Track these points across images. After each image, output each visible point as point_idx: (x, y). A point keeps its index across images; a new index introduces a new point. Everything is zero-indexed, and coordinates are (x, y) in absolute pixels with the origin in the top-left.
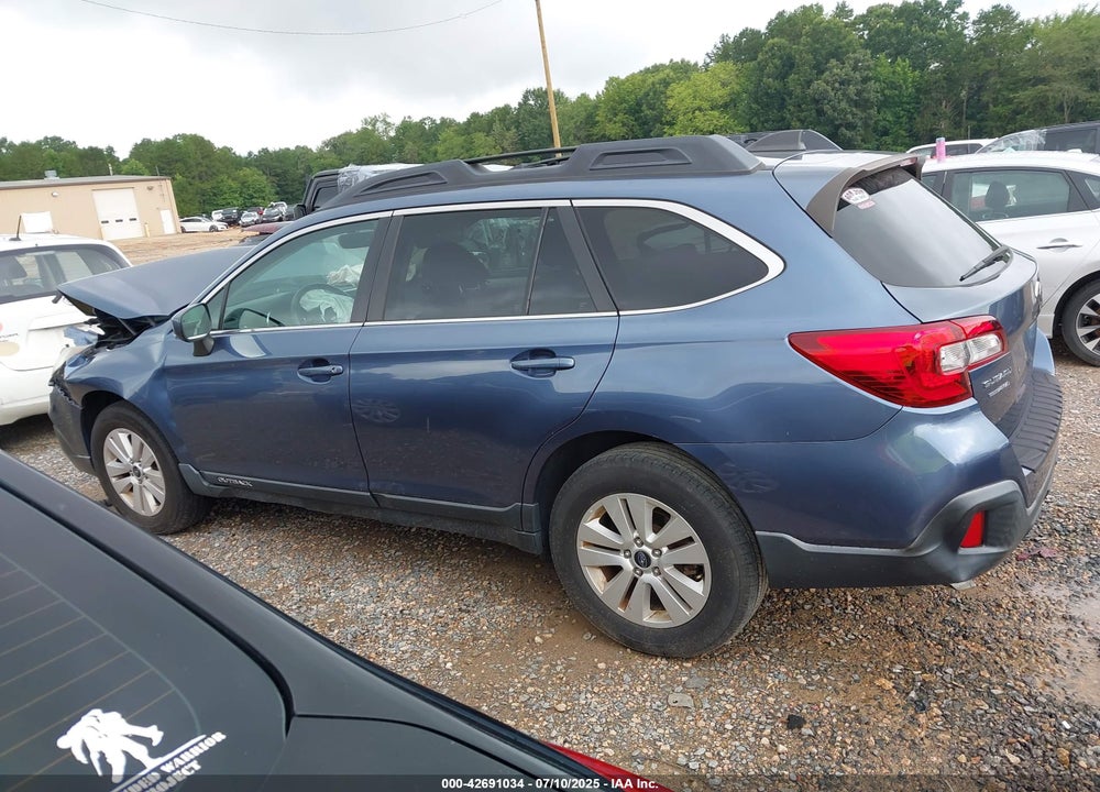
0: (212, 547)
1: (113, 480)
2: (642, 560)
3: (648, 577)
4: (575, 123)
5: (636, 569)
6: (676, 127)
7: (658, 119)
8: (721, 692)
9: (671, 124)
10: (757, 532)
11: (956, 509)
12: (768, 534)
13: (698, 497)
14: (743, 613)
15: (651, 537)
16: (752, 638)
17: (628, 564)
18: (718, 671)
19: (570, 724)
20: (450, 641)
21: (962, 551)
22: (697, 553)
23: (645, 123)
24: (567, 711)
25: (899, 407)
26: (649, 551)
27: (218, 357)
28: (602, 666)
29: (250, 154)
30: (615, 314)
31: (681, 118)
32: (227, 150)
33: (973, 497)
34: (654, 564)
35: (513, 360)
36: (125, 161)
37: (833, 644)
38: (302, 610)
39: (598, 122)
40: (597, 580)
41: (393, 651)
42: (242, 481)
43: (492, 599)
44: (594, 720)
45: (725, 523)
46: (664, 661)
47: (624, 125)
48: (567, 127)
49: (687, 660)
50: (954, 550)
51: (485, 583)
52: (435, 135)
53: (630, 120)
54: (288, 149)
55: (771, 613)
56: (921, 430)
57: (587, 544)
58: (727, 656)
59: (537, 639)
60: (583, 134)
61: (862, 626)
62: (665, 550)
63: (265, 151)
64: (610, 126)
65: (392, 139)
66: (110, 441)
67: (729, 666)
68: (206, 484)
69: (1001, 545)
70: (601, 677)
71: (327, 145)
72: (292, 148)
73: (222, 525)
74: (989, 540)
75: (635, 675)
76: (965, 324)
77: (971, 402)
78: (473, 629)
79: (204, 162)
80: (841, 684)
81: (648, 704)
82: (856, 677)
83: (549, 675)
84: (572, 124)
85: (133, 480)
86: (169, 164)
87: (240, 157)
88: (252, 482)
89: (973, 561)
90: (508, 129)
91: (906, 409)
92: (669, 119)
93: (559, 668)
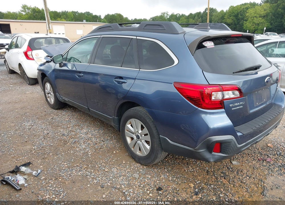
0: (62, 114)
1: (47, 94)
2: (138, 137)
3: (139, 142)
4: (218, 18)
5: (137, 139)
6: (247, 22)
7: (243, 19)
8: (147, 176)
9: (246, 20)
10: (160, 136)
11: (209, 141)
12: (162, 136)
13: (149, 123)
14: (157, 157)
15: (140, 131)
16: (166, 164)
17: (135, 137)
18: (151, 171)
19: (105, 175)
20: (94, 148)
21: (213, 153)
22: (148, 138)
23: (239, 20)
24: (107, 171)
25: (197, 108)
26: (140, 135)
27: (65, 68)
28: (124, 162)
29: (132, 19)
30: (139, 70)
31: (249, 19)
32: (127, 18)
33: (215, 138)
34: (140, 139)
35: (115, 78)
36: (103, 19)
37: (186, 171)
38: (69, 133)
39: (225, 18)
40: (129, 140)
41: (80, 147)
42: (66, 99)
43: (111, 139)
44: (112, 175)
45: (155, 132)
46: (140, 165)
47: (232, 20)
48: (216, 19)
49: (146, 166)
50: (211, 152)
51: (113, 135)
52: (179, 19)
53: (234, 19)
54: (141, 19)
55: (176, 159)
56: (203, 116)
57: (127, 130)
58: (156, 167)
59: (114, 152)
60: (220, 21)
61: (198, 168)
62: (143, 135)
63: (136, 19)
64: (228, 20)
65: (168, 18)
66: (46, 85)
67: (155, 170)
68: (61, 99)
69: (226, 154)
70: (122, 165)
71: (151, 19)
72: (143, 19)
73: (67, 109)
74: (222, 152)
75: (130, 166)
76: (223, 87)
77: (223, 110)
78: (102, 146)
79: (120, 21)
80: (180, 182)
81: (127, 175)
82: (186, 181)
83: (110, 162)
84: (217, 18)
85: (50, 95)
86: (112, 20)
87: (129, 20)
88: (68, 100)
89: (216, 157)
90: (199, 18)
91: (199, 109)
92: (246, 19)
93: (113, 160)
